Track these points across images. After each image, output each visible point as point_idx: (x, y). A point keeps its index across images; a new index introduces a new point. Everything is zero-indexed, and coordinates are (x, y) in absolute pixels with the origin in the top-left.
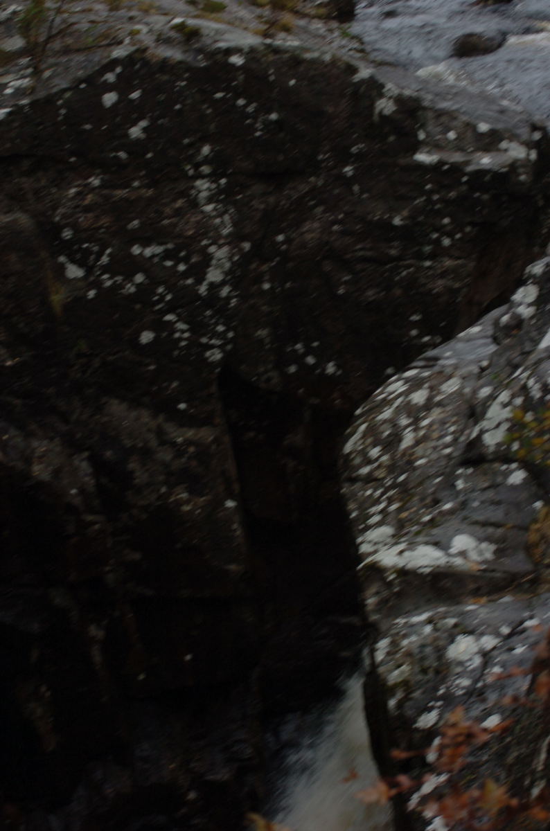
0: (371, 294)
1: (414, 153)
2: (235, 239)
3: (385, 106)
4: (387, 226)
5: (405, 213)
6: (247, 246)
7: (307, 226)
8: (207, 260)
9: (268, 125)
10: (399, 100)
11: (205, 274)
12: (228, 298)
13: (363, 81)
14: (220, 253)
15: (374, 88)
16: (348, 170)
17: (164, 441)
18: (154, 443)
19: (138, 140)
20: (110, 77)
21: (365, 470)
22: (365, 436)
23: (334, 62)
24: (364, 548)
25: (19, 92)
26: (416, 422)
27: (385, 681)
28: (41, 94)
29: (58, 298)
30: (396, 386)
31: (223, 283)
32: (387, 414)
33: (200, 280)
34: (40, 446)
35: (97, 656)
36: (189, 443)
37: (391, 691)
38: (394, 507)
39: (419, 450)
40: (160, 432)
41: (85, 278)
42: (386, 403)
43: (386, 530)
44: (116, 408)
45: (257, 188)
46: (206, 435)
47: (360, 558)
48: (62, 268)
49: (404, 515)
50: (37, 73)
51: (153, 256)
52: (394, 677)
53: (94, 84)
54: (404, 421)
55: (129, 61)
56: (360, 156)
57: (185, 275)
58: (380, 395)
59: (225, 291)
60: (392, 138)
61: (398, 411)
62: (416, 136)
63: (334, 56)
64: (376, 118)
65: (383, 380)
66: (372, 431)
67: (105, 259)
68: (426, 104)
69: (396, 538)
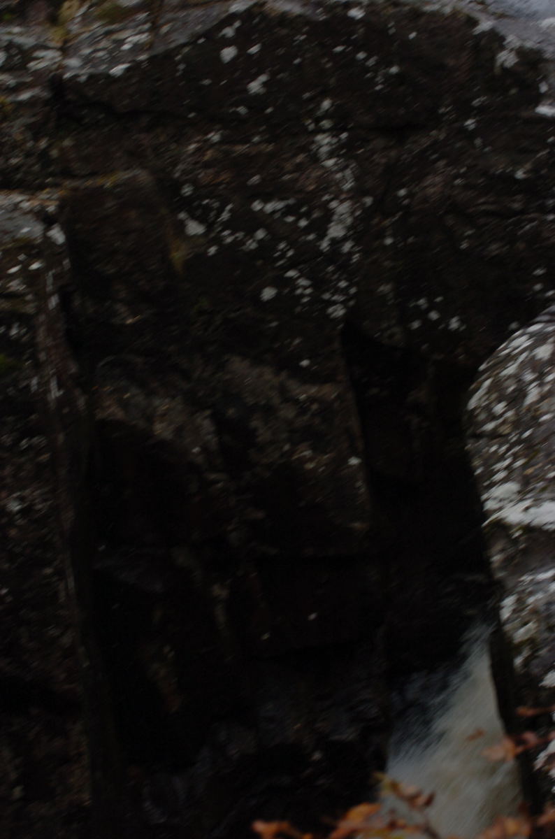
0: (494, 248)
1: (537, 105)
2: (356, 194)
3: (506, 58)
4: (511, 179)
5: (528, 166)
6: (368, 201)
7: (429, 181)
8: (328, 216)
9: (388, 78)
10: (521, 52)
11: (327, 229)
12: (350, 254)
13: (483, 34)
14: (342, 209)
15: (495, 40)
16: (470, 123)
17: (288, 399)
18: (276, 401)
19: (257, 96)
20: (229, 32)
21: (490, 426)
22: (490, 390)
23: (455, 14)
24: (490, 505)
25: (137, 48)
26: (540, 377)
27: (510, 640)
28: (160, 49)
29: (179, 255)
30: (521, 341)
31: (345, 239)
32: (511, 369)
33: (322, 235)
34: (162, 404)
35: (220, 615)
36: (312, 400)
37: (518, 649)
38: (519, 463)
39: (544, 406)
40: (283, 390)
41: (205, 235)
42: (510, 358)
43: (512, 487)
44: (238, 366)
45: (379, 143)
46: (329, 392)
47: (486, 515)
48: (181, 226)
49: (530, 471)
50: (154, 28)
51: (274, 212)
52: (520, 634)
53: (213, 39)
54: (529, 376)
55: (247, 15)
56: (481, 110)
57: (307, 230)
58: (504, 350)
59: (347, 247)
60: (513, 91)
61: (523, 366)
62: (538, 88)
63: (454, 8)
64: (497, 71)
65: (506, 335)
66: (497, 387)
67: (225, 216)
68: (547, 56)
69: (522, 494)
